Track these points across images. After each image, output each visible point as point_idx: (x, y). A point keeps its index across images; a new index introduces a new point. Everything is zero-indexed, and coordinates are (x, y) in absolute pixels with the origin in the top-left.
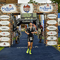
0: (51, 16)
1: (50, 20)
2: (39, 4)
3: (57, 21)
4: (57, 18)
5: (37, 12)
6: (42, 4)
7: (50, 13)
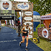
0: (28, 13)
1: (26, 16)
2: (17, 2)
3: (33, 18)
4: (33, 15)
5: (15, 9)
6: (20, 2)
7: (27, 11)
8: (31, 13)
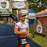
0: (24, 11)
3: (28, 15)
4: (28, 13)
6: (16, 1)
7: (23, 9)
8: (27, 11)
